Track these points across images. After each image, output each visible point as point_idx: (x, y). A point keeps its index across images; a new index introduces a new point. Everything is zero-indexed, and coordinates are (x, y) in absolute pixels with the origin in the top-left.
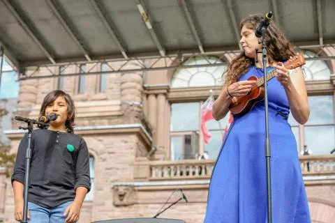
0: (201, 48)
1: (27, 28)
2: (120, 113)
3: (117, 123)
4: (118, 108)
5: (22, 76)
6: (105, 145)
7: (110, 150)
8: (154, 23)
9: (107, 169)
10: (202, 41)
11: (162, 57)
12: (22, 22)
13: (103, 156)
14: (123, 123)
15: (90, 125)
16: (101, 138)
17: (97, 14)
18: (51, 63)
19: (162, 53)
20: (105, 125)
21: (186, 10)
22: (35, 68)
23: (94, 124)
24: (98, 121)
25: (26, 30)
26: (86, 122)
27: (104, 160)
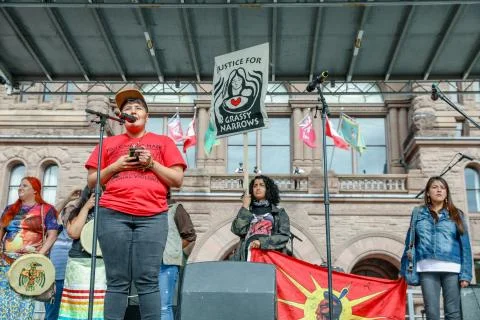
0: (198, 77)
1: (27, 44)
2: (86, 124)
3: (83, 134)
4: (84, 119)
5: (15, 90)
6: (69, 154)
7: (75, 159)
8: (156, 50)
9: (71, 178)
10: (200, 70)
11: (159, 83)
12: (22, 37)
13: (67, 165)
14: (88, 134)
15: (55, 133)
16: (65, 147)
17: (102, 36)
18: (47, 79)
19: (161, 79)
20: (70, 135)
21: (190, 40)
22: (30, 83)
23: (59, 133)
24: (63, 130)
25: (24, 45)
26: (51, 131)
27: (68, 169)
